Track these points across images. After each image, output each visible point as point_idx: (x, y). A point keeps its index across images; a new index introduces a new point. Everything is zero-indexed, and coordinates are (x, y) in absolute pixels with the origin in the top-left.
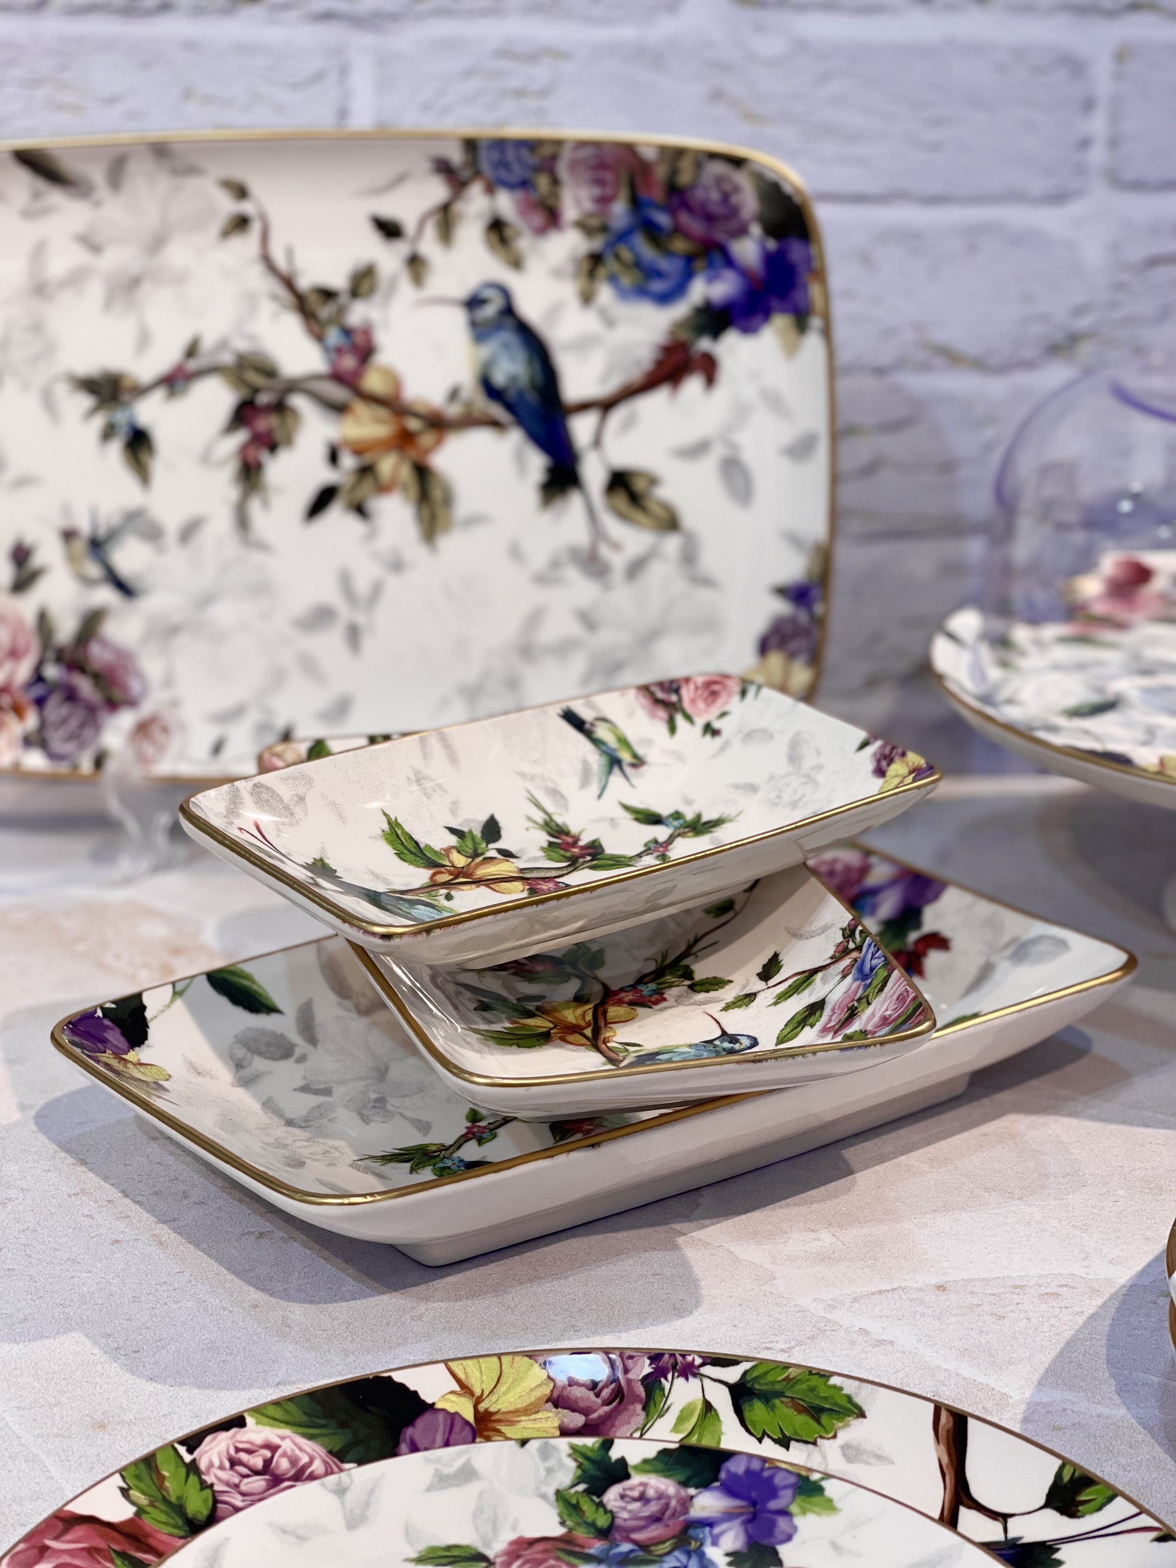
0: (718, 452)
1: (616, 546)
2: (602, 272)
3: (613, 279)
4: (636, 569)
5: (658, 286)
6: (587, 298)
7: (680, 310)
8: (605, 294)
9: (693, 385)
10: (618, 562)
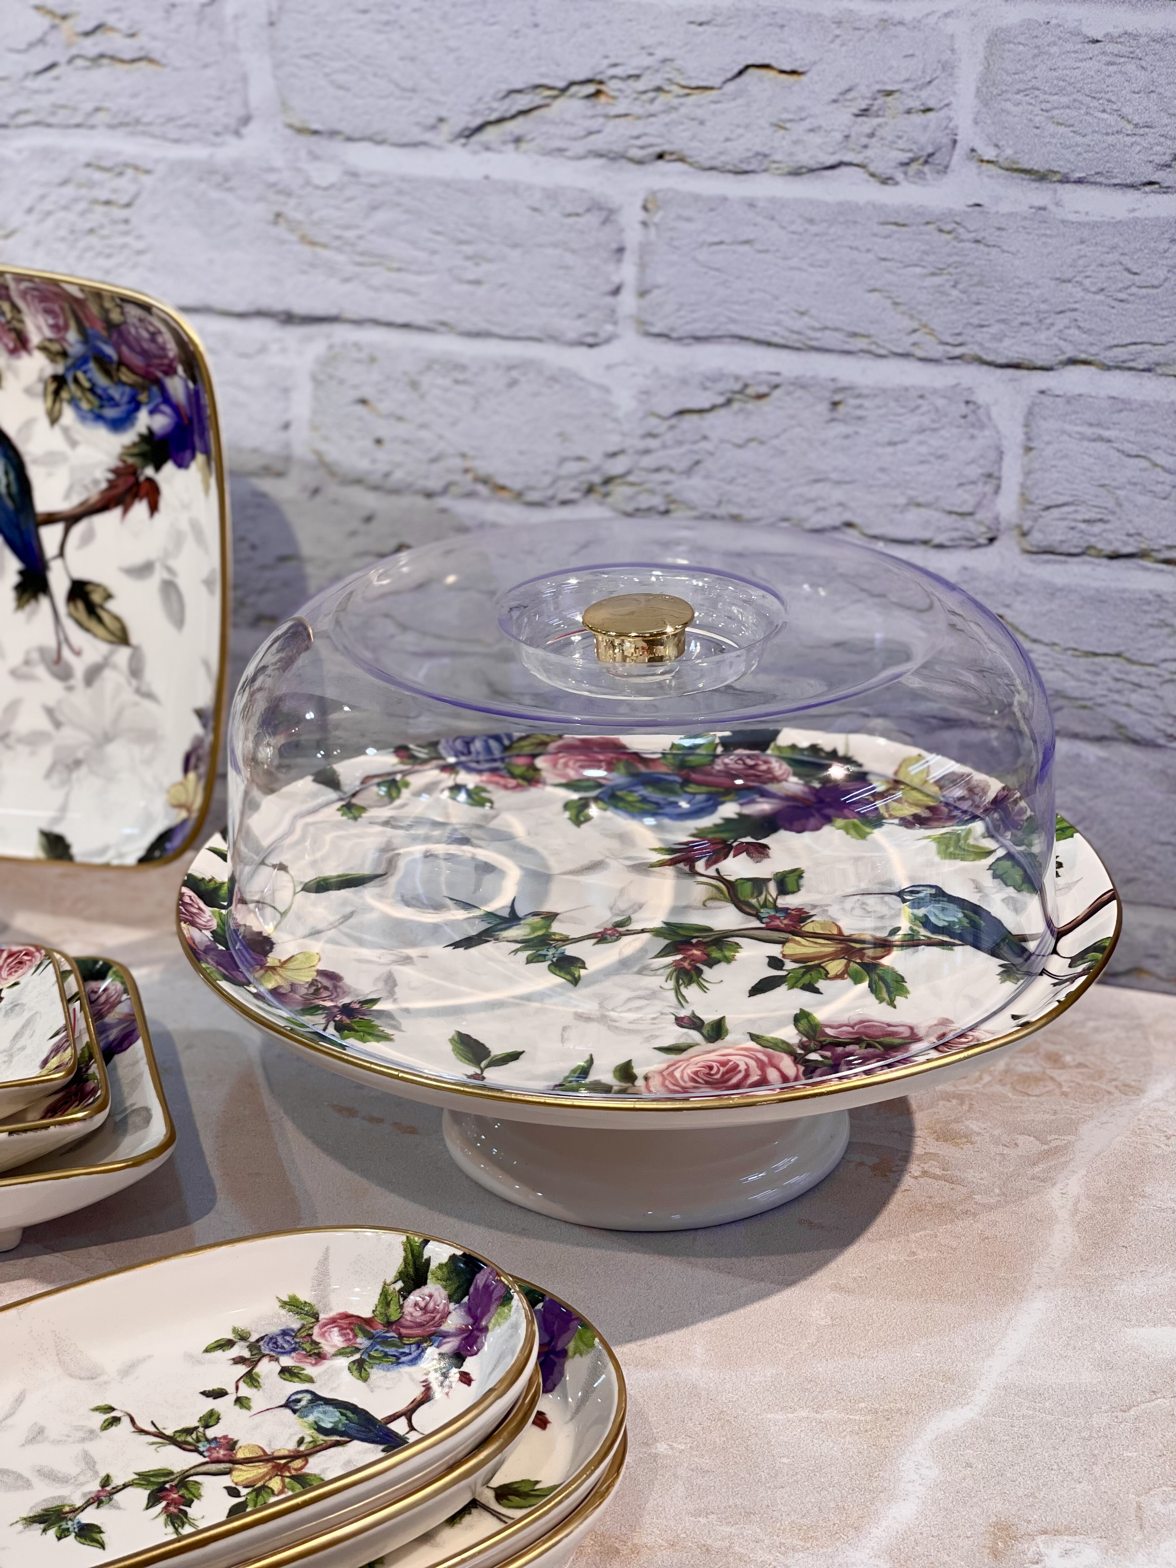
0: (159, 575)
1: (78, 653)
2: (65, 395)
3: (74, 402)
4: (93, 675)
5: (110, 413)
6: (54, 419)
7: (129, 437)
8: (68, 415)
9: (140, 508)
10: (79, 666)
